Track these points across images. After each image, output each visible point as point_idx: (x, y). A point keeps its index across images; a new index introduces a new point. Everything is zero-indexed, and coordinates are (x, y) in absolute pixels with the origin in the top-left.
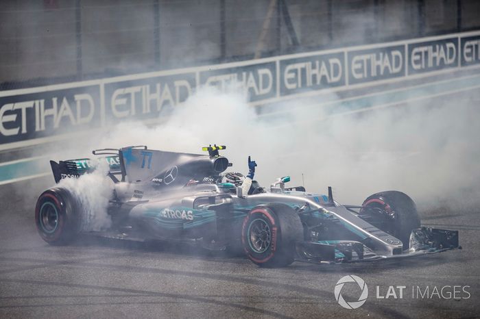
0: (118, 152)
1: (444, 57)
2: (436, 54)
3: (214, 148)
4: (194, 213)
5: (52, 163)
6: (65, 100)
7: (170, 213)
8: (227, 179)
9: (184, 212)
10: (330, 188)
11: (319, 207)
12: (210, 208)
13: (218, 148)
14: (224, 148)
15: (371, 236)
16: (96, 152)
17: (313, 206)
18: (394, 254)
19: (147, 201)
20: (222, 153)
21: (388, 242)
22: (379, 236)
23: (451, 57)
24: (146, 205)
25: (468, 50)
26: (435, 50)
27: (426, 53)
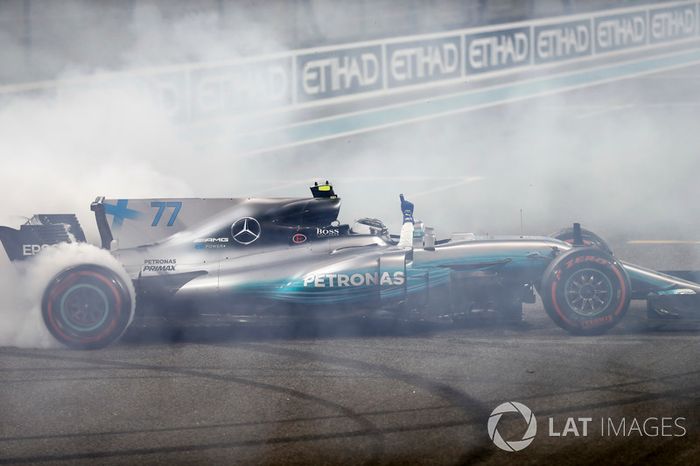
1: (512, 52)
2: (502, 48)
7: (334, 279)
23: (521, 51)
25: (544, 43)
26: (500, 43)
27: (489, 46)
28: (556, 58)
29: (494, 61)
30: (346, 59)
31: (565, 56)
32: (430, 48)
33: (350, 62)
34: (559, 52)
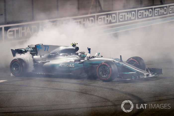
0: (35, 46)
1: (149, 14)
2: (146, 13)
3: (75, 44)
4: (74, 65)
5: (12, 50)
6: (28, 28)
7: (63, 65)
8: (80, 54)
9: (71, 65)
10: (121, 56)
11: (118, 62)
12: (79, 63)
13: (76, 44)
14: (77, 44)
15: (138, 71)
16: (29, 46)
17: (115, 62)
18: (147, 76)
19: (49, 62)
20: (77, 46)
21: (144, 72)
22: (141, 71)
23: (151, 14)
24: (49, 63)
25: (156, 12)
26: (145, 12)
27: (143, 13)
28: (159, 15)
29: (144, 16)
30: (108, 16)
31: (161, 15)
32: (129, 13)
33: (109, 16)
34: (160, 14)
